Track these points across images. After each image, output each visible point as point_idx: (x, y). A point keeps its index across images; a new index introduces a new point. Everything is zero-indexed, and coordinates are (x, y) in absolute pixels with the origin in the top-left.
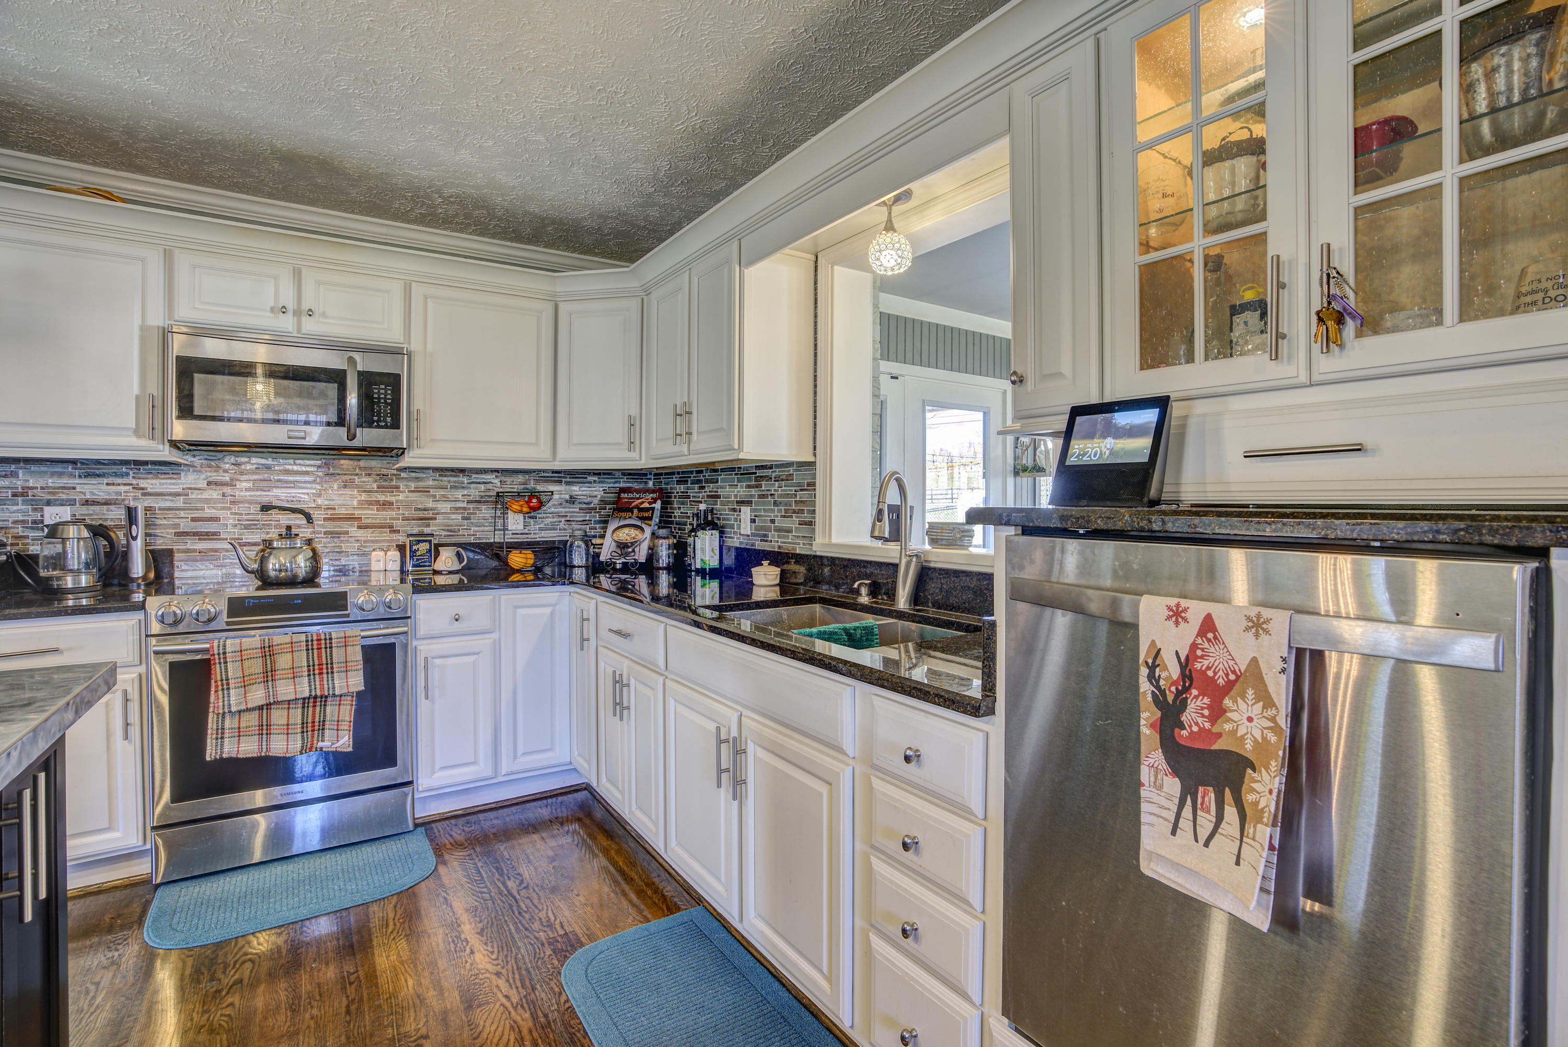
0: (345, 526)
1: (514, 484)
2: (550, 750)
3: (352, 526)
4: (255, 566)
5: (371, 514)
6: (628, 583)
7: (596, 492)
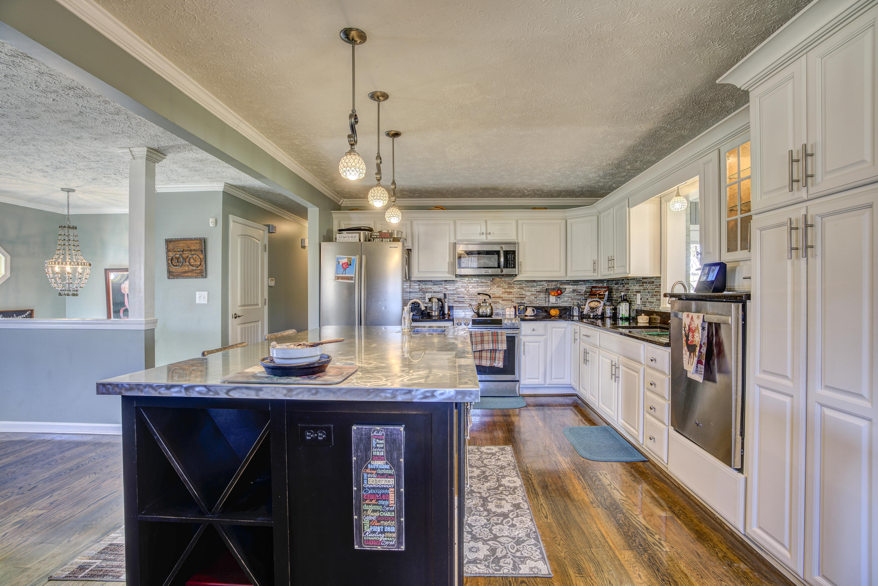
0: (498, 300)
1: (552, 286)
2: (563, 378)
3: (500, 300)
4: (477, 311)
5: (505, 296)
6: (594, 322)
7: (583, 288)
